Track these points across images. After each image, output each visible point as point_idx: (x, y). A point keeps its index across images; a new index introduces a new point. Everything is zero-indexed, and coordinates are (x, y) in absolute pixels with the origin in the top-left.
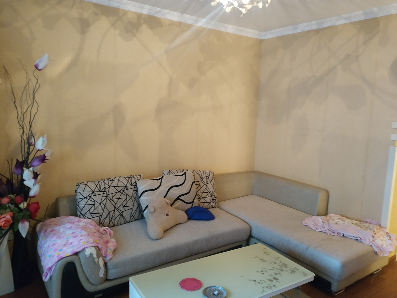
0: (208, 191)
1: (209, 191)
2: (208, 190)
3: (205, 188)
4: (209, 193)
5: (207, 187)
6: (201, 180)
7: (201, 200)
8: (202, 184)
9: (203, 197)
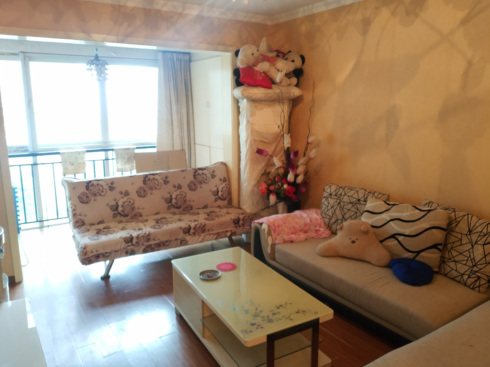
0: (470, 256)
1: (472, 257)
2: (472, 254)
3: (467, 249)
4: (470, 259)
5: (472, 249)
6: (468, 233)
7: (450, 262)
8: (465, 240)
9: (456, 260)
